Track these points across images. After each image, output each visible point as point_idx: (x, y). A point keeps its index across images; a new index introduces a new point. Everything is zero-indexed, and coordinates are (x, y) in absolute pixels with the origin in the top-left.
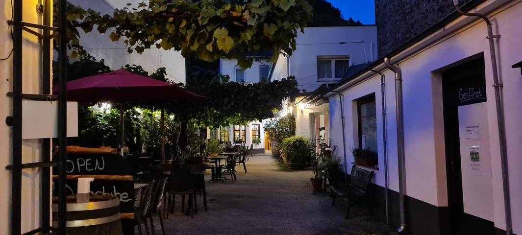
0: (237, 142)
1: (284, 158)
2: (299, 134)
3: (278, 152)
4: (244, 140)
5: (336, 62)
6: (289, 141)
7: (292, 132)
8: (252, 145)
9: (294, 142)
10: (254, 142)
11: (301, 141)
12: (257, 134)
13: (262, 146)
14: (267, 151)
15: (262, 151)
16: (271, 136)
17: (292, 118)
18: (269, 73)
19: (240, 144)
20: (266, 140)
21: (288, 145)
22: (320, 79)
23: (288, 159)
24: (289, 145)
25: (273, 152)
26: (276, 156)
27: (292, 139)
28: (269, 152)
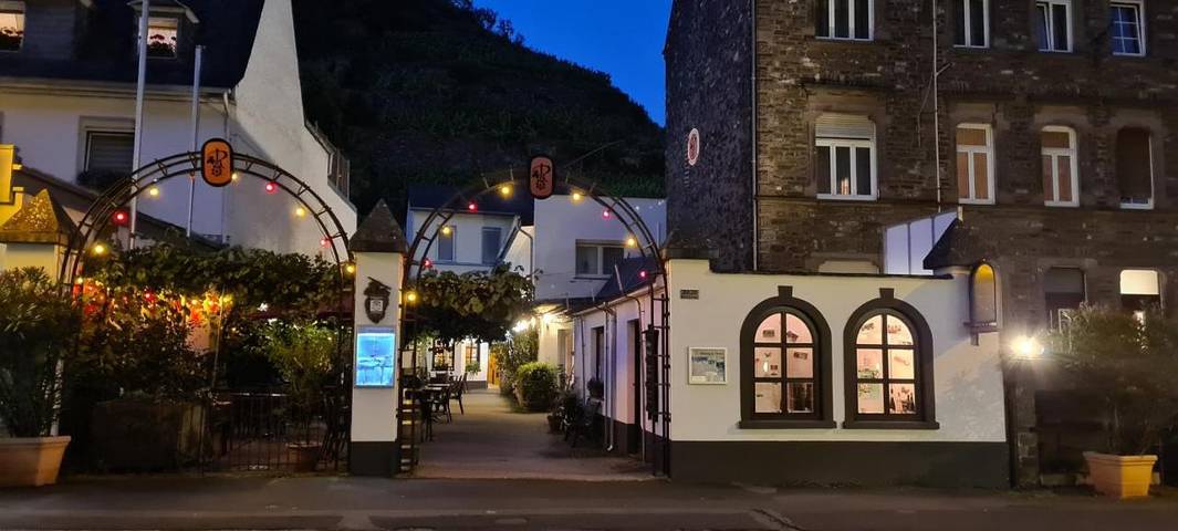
0: (438, 368)
1: (518, 395)
2: (542, 361)
3: (510, 386)
4: (450, 365)
5: (605, 249)
6: (527, 370)
7: (534, 357)
8: (466, 374)
9: (535, 372)
10: (469, 368)
11: (543, 370)
12: (474, 355)
13: (482, 376)
14: (490, 386)
15: (482, 385)
16: (501, 359)
17: (534, 335)
18: (502, 250)
19: (444, 372)
20: (490, 366)
21: (525, 376)
22: (580, 276)
23: (524, 396)
24: (527, 376)
25: (502, 388)
26: (507, 393)
27: (531, 366)
28: (494, 387)
